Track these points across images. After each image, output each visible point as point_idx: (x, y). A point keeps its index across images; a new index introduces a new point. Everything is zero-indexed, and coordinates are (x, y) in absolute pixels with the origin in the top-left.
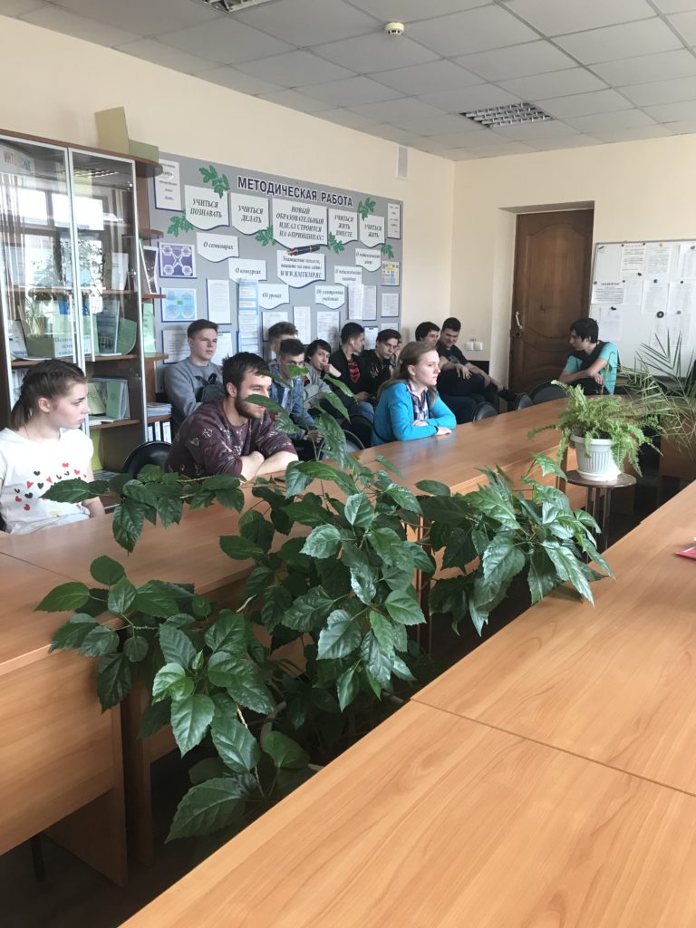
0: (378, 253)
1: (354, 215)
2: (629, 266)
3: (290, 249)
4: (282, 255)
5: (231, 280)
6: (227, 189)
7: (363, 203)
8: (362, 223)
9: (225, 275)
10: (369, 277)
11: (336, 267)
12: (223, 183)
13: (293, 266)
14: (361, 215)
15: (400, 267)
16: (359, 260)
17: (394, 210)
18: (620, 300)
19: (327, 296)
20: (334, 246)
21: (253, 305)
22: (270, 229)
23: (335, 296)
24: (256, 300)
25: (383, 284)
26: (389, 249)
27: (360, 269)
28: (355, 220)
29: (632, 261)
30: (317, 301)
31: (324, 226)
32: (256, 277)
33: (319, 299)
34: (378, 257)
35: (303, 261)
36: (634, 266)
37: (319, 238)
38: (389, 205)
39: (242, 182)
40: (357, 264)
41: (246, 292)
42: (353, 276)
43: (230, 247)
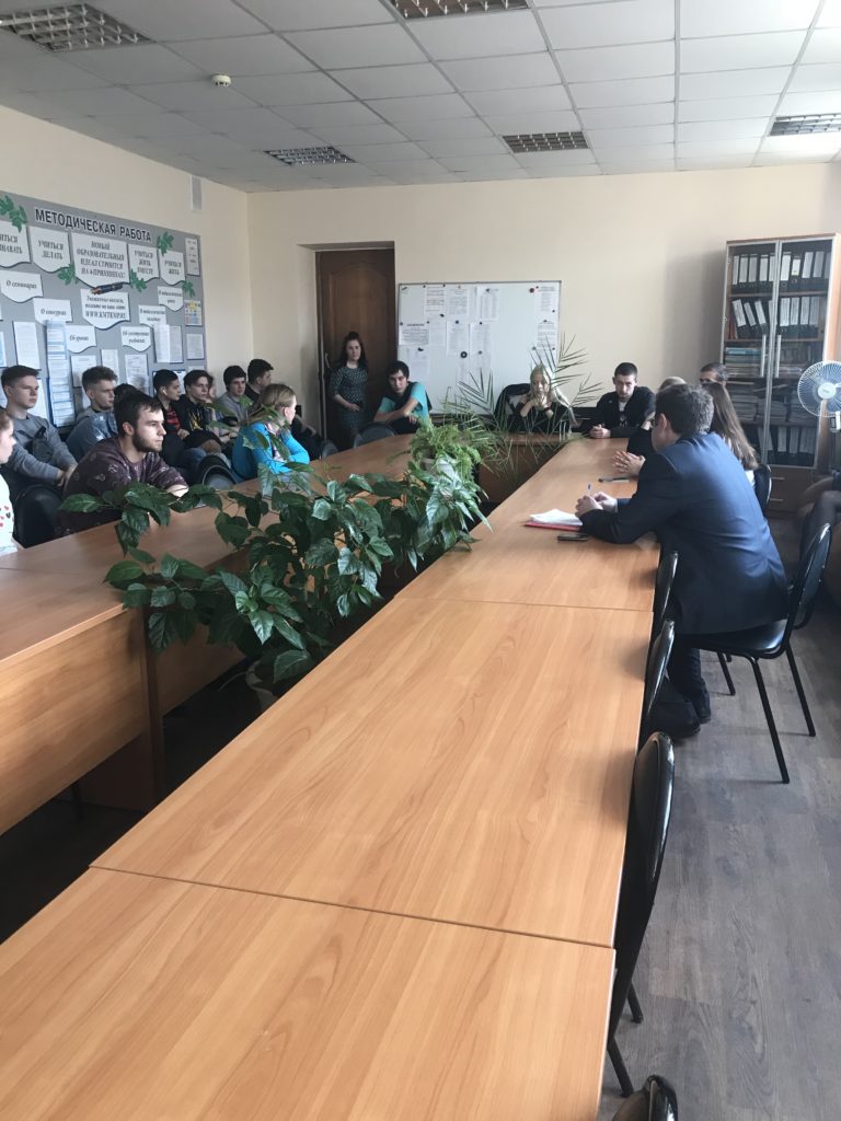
0: (180, 291)
1: (153, 250)
2: (432, 307)
3: (94, 288)
4: (85, 293)
5: (37, 322)
6: (25, 222)
7: (161, 238)
8: (162, 259)
9: (30, 317)
10: (173, 317)
11: (140, 307)
12: (20, 216)
13: (97, 306)
14: (160, 251)
15: (202, 306)
16: (162, 299)
17: (193, 245)
18: (425, 340)
19: (132, 337)
20: (136, 283)
21: (62, 349)
22: (72, 266)
23: (141, 337)
24: (64, 343)
25: (187, 323)
26: (190, 287)
27: (163, 309)
28: (155, 255)
29: (434, 302)
30: (124, 344)
31: (125, 262)
32: (62, 319)
33: (125, 341)
34: (180, 295)
35: (105, 300)
36: (436, 307)
37: (121, 275)
38: (187, 240)
39: (40, 215)
40: (160, 302)
41: (54, 335)
42: (157, 316)
43: (34, 286)
